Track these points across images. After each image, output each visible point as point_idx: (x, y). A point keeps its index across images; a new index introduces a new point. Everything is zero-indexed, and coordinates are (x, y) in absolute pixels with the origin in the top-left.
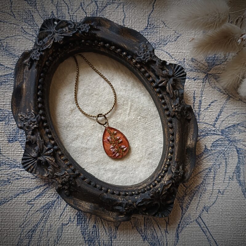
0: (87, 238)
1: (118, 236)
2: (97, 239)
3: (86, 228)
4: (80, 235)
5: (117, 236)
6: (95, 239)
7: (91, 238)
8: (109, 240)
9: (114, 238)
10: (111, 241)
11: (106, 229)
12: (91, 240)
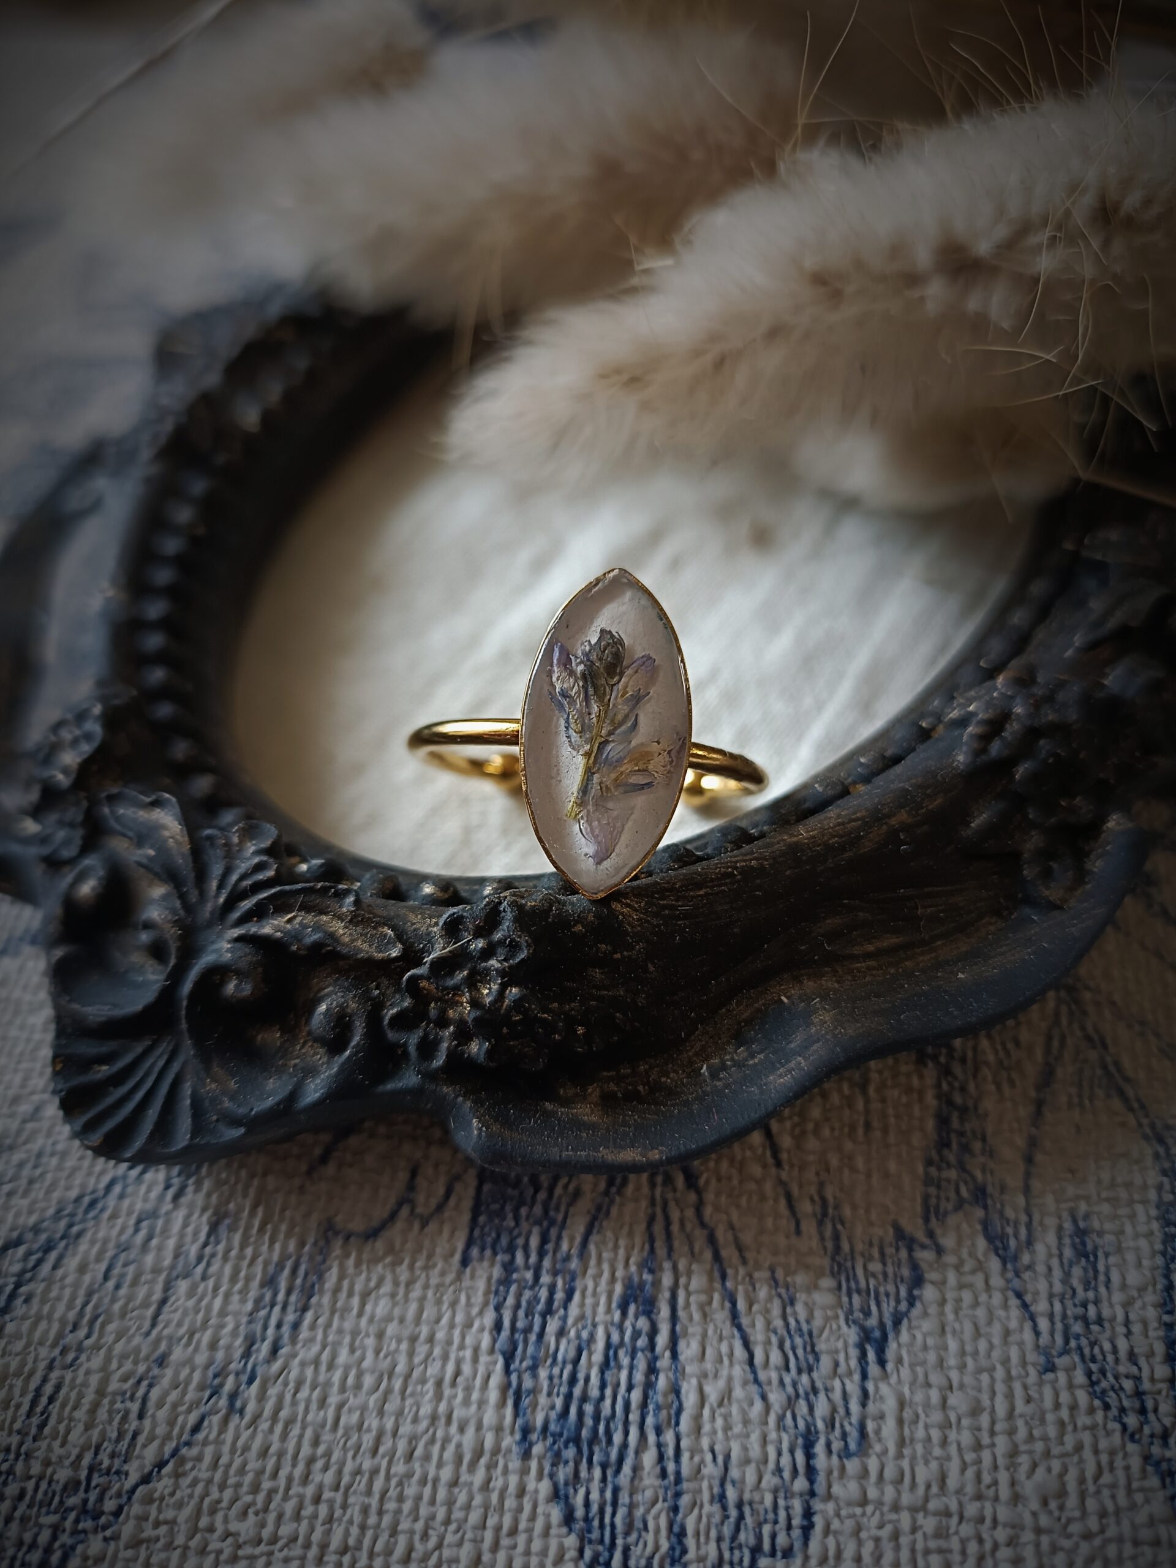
0: (543, 1400)
1: (889, 1428)
2: (652, 1438)
3: (550, 1300)
4: (484, 1359)
5: (870, 1426)
6: (634, 1432)
7: (589, 1408)
8: (785, 1460)
9: (837, 1445)
10: (811, 1472)
11: (758, 1335)
12: (585, 1433)
